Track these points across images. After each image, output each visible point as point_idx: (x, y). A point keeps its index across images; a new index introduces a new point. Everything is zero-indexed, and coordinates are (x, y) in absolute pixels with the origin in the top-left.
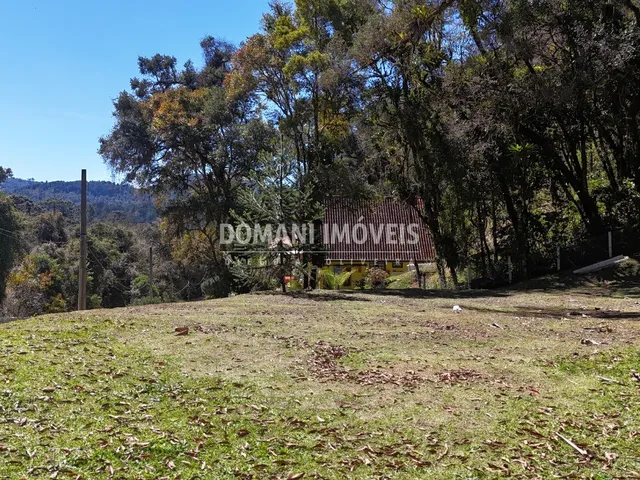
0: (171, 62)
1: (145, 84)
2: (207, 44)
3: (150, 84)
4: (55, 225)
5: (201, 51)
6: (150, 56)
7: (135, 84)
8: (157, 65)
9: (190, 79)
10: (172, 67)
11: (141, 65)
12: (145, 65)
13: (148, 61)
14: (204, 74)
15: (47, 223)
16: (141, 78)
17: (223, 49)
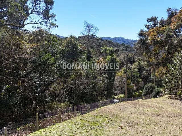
2: (169, 10)
3: (150, 25)
5: (167, 13)
7: (146, 26)
8: (153, 19)
9: (162, 23)
10: (156, 20)
13: (149, 19)
15: (130, 57)
16: (148, 24)
17: (174, 11)
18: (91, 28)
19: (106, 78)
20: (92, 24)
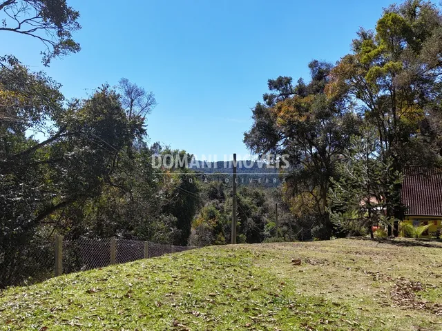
0: (289, 81)
1: (272, 96)
2: (313, 65)
3: (275, 96)
4: (218, 189)
5: (309, 70)
6: (275, 79)
7: (266, 97)
8: (280, 83)
9: (301, 91)
10: (289, 83)
11: (270, 85)
12: (272, 85)
13: (274, 81)
14: (311, 85)
15: (214, 188)
16: (269, 93)
17: (324, 68)
18: (139, 95)
19: (173, 224)
20: (138, 87)
